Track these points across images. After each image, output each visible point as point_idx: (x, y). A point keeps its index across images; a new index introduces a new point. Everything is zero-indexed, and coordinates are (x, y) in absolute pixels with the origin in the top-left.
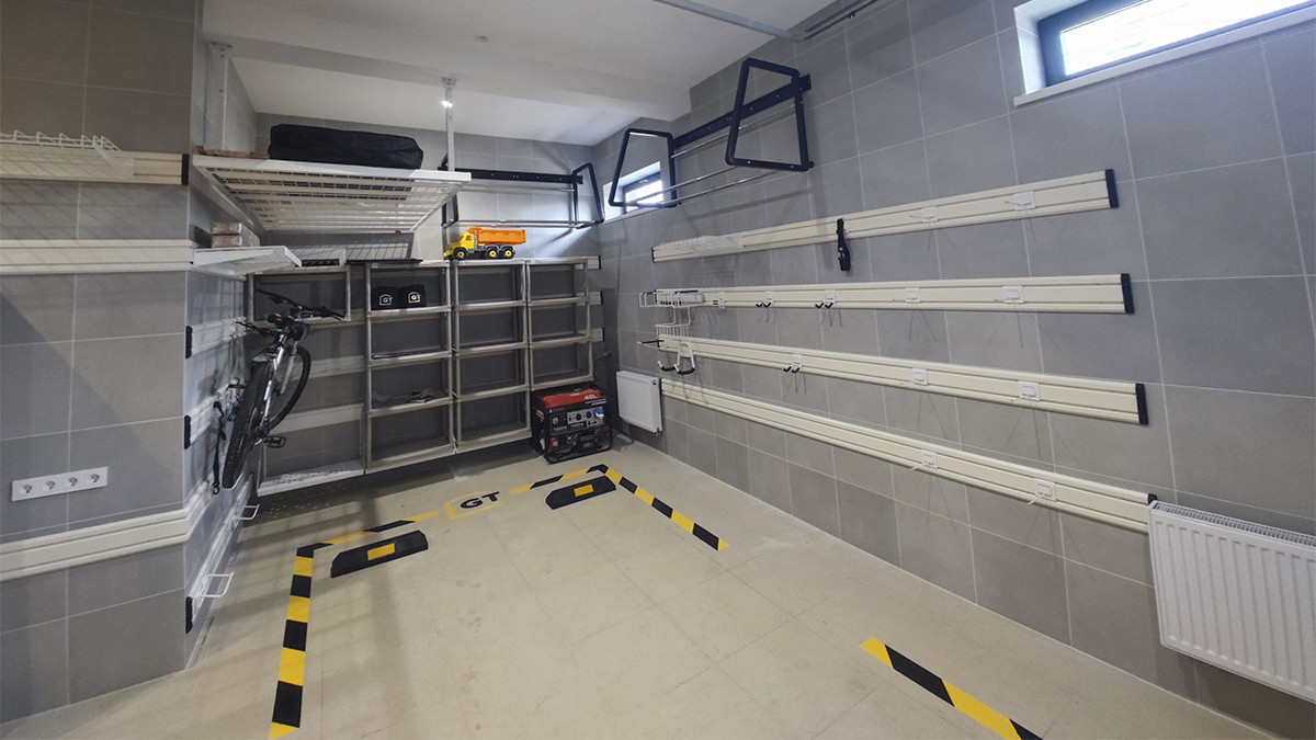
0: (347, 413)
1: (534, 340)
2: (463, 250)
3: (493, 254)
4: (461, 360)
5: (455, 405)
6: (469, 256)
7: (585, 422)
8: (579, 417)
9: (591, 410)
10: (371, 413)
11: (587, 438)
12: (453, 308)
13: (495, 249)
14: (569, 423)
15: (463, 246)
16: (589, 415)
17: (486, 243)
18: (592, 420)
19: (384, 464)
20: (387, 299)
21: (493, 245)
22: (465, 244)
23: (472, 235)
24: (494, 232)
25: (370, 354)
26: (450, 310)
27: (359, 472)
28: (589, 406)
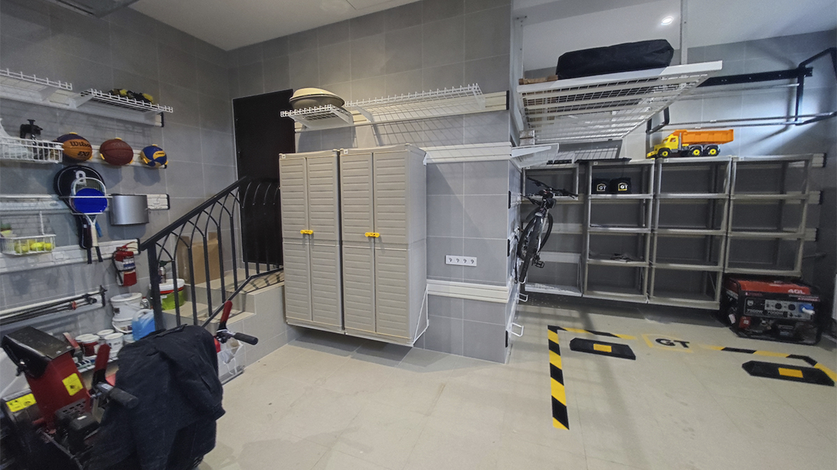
0: (571, 258)
1: (733, 230)
2: (668, 150)
3: (696, 152)
4: (658, 238)
5: (650, 270)
6: (672, 155)
7: (785, 313)
8: (778, 306)
9: (795, 304)
10: (588, 261)
11: (786, 327)
12: (654, 196)
13: (699, 148)
14: (766, 308)
15: (667, 147)
16: (792, 307)
17: (691, 143)
18: (795, 313)
19: (596, 295)
20: (602, 187)
21: (696, 145)
22: (668, 145)
23: (676, 137)
24: (700, 133)
25: (589, 224)
26: (652, 198)
27: (579, 295)
28: (795, 299)
